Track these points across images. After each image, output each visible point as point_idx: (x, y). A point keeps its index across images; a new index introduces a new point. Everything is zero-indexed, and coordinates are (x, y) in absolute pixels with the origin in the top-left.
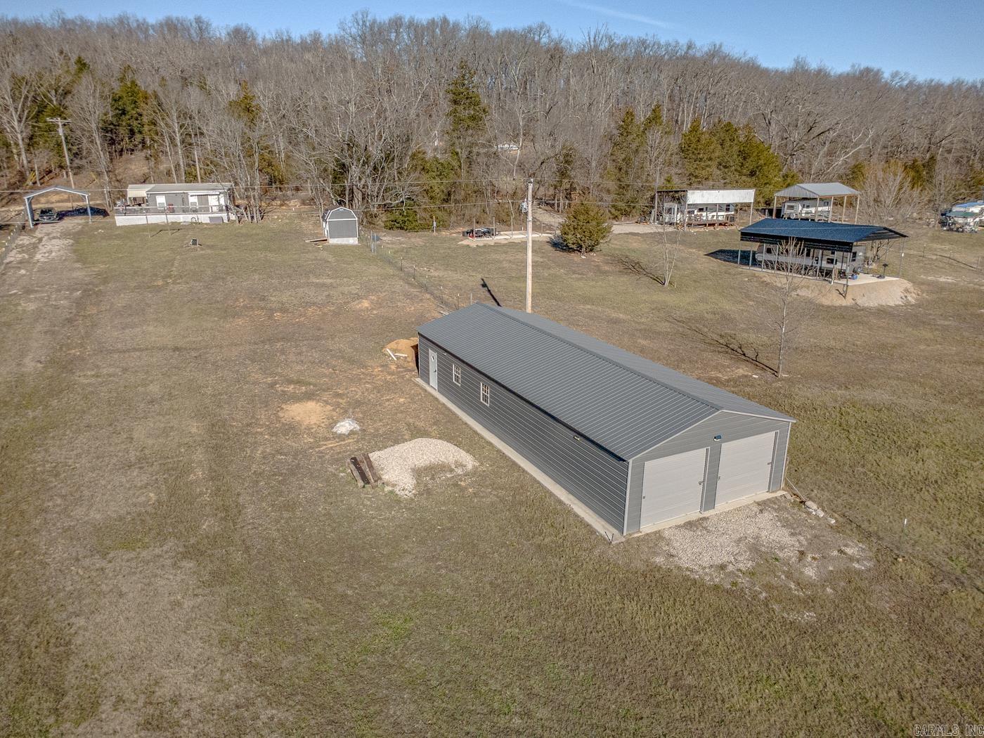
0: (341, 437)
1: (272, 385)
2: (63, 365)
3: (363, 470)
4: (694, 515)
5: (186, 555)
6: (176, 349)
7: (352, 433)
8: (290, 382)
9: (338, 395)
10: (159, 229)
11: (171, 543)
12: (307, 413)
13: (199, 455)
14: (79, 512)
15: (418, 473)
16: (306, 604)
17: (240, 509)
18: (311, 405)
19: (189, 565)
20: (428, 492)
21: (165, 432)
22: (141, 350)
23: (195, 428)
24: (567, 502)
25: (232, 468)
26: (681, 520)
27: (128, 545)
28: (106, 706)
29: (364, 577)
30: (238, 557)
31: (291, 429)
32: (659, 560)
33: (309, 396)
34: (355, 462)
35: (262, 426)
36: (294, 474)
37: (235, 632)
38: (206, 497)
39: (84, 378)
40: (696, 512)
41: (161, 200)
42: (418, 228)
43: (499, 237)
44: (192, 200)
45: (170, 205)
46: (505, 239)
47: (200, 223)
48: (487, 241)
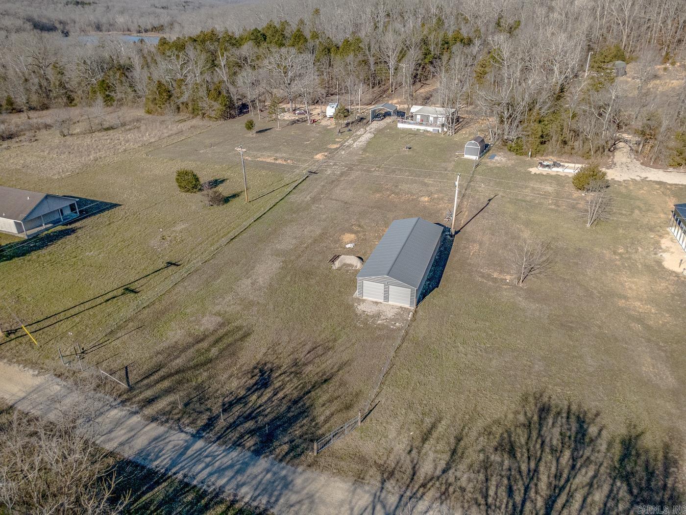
0: (344, 248)
1: (352, 225)
2: (315, 200)
3: (334, 259)
4: (378, 300)
5: (283, 262)
6: (346, 203)
7: (349, 248)
8: (359, 226)
10: (410, 132)
11: (284, 258)
12: (348, 237)
13: (310, 241)
14: (277, 245)
15: (344, 265)
16: (289, 279)
17: (302, 256)
18: (353, 235)
19: (281, 264)
20: (339, 270)
21: (312, 231)
22: (337, 200)
23: (319, 232)
25: (312, 247)
26: (375, 300)
27: (278, 255)
28: (250, 279)
29: (303, 279)
30: (290, 266)
31: (338, 241)
32: (356, 304)
33: (356, 233)
34: (335, 256)
35: (333, 238)
36: (321, 253)
37: (274, 278)
38: (299, 252)
39: (314, 207)
40: (382, 301)
41: (419, 117)
42: (522, 154)
43: (555, 169)
44: (431, 119)
45: (422, 120)
46: (557, 172)
47: (428, 132)
48: (545, 171)
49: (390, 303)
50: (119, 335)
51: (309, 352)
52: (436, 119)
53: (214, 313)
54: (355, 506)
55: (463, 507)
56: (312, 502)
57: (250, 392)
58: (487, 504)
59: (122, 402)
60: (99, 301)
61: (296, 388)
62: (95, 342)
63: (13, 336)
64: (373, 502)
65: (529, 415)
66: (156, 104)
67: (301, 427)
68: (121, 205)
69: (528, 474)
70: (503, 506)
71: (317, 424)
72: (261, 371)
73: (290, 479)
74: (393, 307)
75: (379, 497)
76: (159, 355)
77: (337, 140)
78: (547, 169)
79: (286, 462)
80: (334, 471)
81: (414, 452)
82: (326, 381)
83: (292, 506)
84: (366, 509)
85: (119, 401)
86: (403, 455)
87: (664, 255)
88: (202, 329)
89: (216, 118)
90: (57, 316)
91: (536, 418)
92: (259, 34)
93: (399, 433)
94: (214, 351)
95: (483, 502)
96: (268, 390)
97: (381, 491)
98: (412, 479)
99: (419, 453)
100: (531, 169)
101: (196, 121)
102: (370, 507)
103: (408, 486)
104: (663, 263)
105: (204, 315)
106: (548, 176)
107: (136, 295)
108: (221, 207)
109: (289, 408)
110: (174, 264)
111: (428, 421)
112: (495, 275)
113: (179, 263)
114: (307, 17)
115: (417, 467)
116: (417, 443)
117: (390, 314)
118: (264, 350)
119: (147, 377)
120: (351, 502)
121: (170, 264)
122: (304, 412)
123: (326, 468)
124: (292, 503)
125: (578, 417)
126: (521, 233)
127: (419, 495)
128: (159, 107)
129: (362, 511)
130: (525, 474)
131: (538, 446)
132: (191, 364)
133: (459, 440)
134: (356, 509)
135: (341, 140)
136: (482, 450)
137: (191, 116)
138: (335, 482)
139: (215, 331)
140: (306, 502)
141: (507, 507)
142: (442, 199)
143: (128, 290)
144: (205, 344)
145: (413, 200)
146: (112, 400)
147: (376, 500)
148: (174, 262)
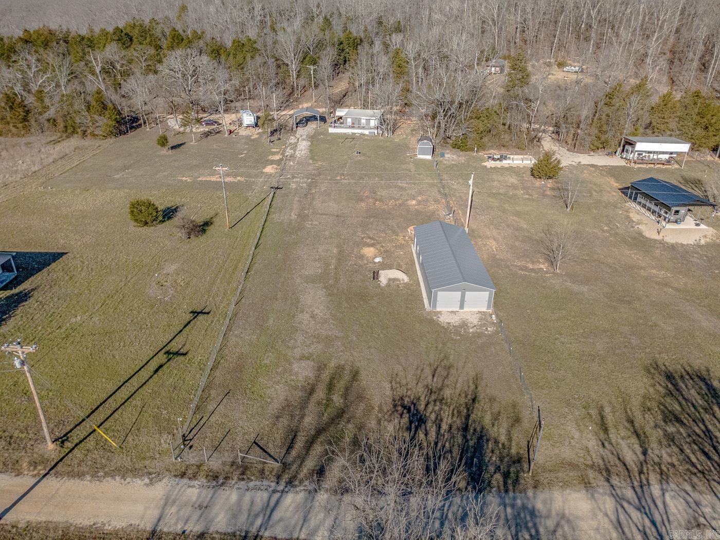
0: (375, 263)
1: (363, 238)
2: (303, 217)
3: (376, 275)
4: (455, 310)
5: (324, 288)
6: (337, 216)
7: (379, 262)
8: (370, 238)
9: (383, 247)
10: (346, 137)
11: (322, 284)
12: (369, 252)
13: (334, 261)
14: (303, 271)
15: (390, 280)
16: (346, 305)
17: (340, 279)
18: (372, 249)
19: (325, 290)
20: (389, 286)
21: (327, 251)
22: (326, 215)
23: (335, 251)
24: (424, 297)
25: (341, 267)
26: (450, 310)
27: (313, 282)
28: (305, 312)
29: (361, 303)
30: (335, 291)
31: (362, 257)
32: (435, 318)
33: (372, 245)
34: (374, 272)
35: (354, 254)
36: (356, 272)
37: (330, 306)
38: (332, 274)
39: (308, 224)
40: (457, 309)
41: (349, 120)
42: (467, 150)
43: (504, 162)
44: (363, 121)
45: (353, 124)
46: (509, 164)
47: (364, 135)
48: (498, 164)
49: (465, 309)
50: (211, 408)
51: (433, 376)
52: (368, 121)
53: (298, 357)
54: (606, 510)
55: (686, 480)
56: (569, 521)
57: (412, 432)
58: (700, 471)
59: (287, 483)
60: (145, 374)
61: (453, 415)
62: (187, 424)
63: (69, 445)
64: (617, 501)
65: (663, 385)
66: (8, 123)
67: (492, 452)
68: (66, 253)
69: (706, 435)
70: (712, 468)
71: (503, 445)
72: (404, 407)
73: (530, 506)
74: (472, 313)
75: (617, 495)
76: (281, 419)
77: (273, 150)
78: (498, 162)
79: (512, 491)
80: (561, 484)
81: (606, 444)
82: (474, 400)
83: (555, 531)
84: (617, 510)
85: (283, 483)
86: (601, 450)
87: (640, 227)
88: (301, 378)
89: (104, 136)
90: (107, 405)
91: (670, 386)
92: (123, 34)
93: (581, 432)
94: (337, 399)
95: (695, 471)
96: (429, 424)
97: (614, 489)
98: (628, 469)
99: (610, 443)
100: (485, 164)
101: (75, 141)
102: (619, 507)
103: (630, 477)
104: (644, 234)
105: (290, 364)
106: (503, 168)
107: (187, 357)
108: (202, 239)
109: (465, 437)
110: (201, 312)
111: (594, 412)
112: (531, 266)
113: (206, 310)
114: (172, 14)
115: (620, 456)
116: (602, 436)
117: (474, 320)
118: (388, 386)
119: (290, 447)
120: (600, 509)
121: (196, 313)
122: (482, 438)
123: (550, 485)
124: (552, 528)
125: (697, 376)
126: (519, 224)
127: (644, 482)
128: (14, 126)
129: (616, 513)
130: (702, 435)
131: (693, 409)
132: (325, 418)
133: (632, 422)
134: (609, 513)
135: (278, 150)
136: (656, 426)
137: (64, 135)
138: (569, 494)
139: (318, 377)
140: (563, 522)
141: (715, 468)
142: (427, 201)
143: (172, 355)
144: (320, 394)
145: (401, 205)
146: (273, 484)
147: (618, 499)
148: (199, 310)
